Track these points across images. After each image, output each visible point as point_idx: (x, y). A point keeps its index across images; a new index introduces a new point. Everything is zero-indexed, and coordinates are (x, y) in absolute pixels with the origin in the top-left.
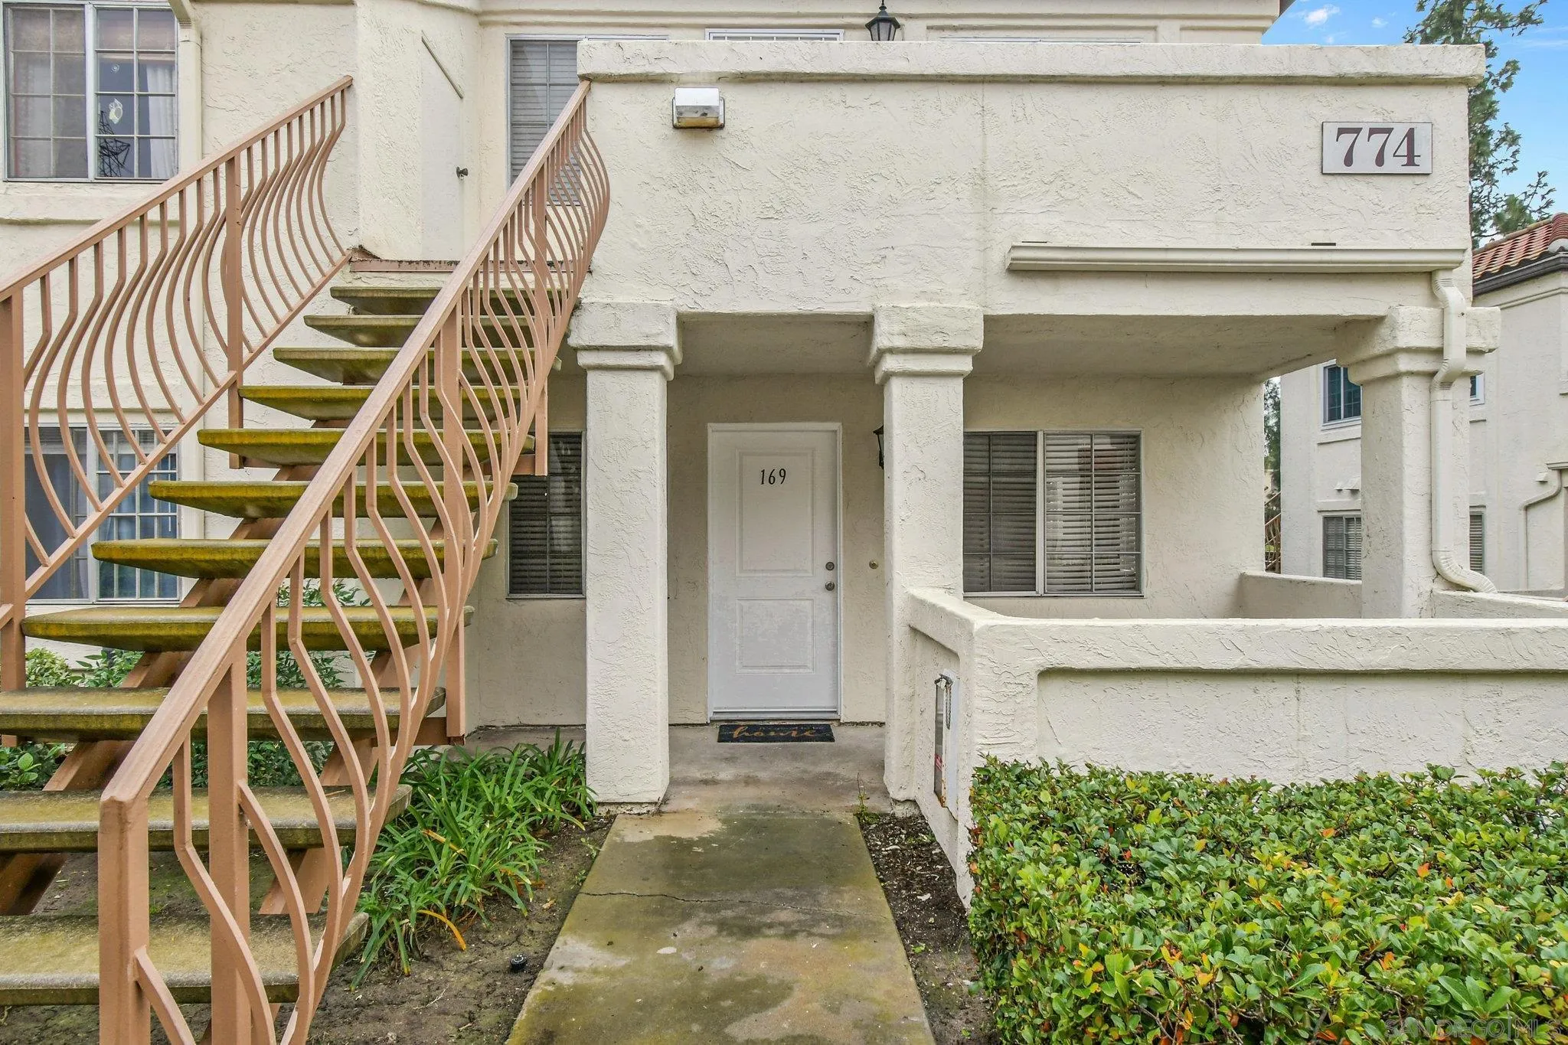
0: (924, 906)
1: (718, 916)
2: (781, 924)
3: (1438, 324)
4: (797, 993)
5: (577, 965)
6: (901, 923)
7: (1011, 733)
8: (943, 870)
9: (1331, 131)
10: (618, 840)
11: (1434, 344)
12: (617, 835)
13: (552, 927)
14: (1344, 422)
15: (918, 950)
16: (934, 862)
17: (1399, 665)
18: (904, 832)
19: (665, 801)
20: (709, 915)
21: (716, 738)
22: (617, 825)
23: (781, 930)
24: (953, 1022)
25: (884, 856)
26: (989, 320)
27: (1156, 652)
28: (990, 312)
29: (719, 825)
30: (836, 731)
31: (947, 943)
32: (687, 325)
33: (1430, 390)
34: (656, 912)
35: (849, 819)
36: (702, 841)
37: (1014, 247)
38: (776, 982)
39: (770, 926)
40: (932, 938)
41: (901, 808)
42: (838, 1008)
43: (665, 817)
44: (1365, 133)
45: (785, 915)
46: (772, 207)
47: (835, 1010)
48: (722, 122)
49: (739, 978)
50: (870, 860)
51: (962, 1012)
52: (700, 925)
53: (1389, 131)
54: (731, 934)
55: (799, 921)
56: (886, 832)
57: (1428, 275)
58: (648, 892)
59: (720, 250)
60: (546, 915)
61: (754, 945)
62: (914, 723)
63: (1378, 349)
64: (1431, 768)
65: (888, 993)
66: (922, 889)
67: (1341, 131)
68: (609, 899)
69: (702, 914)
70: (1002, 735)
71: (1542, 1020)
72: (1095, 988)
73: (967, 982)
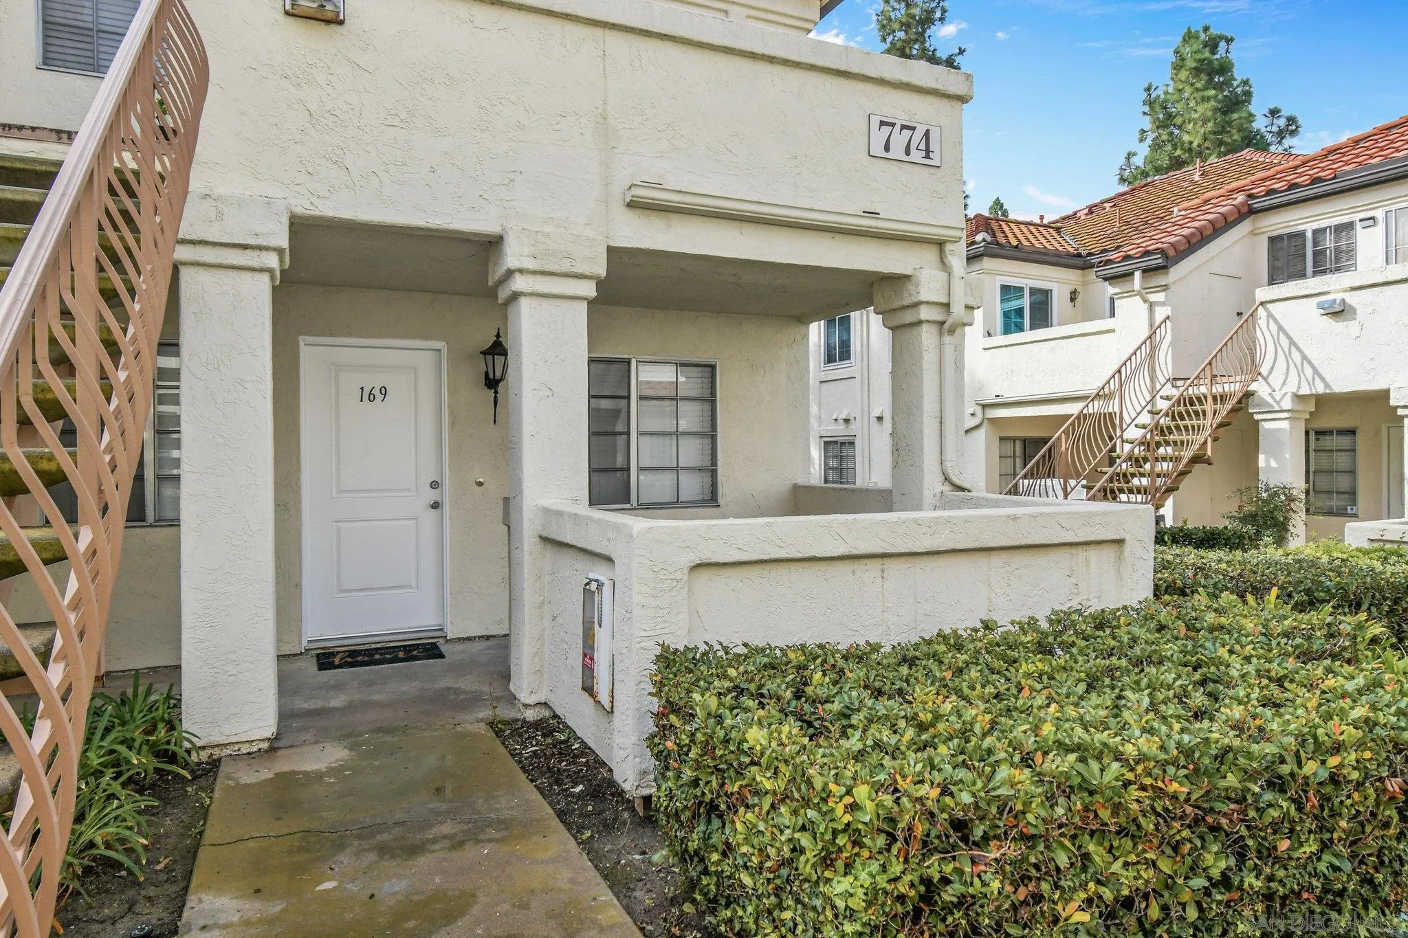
0: (579, 796)
1: (373, 842)
2: (445, 837)
3: (946, 285)
4: (482, 898)
5: (222, 922)
6: (561, 814)
7: (667, 625)
8: (587, 762)
9: (875, 121)
10: (231, 783)
11: (944, 300)
12: (229, 778)
13: (172, 889)
14: (839, 364)
15: (584, 837)
16: (575, 757)
17: (950, 546)
18: (539, 733)
19: (278, 737)
20: (364, 842)
21: (316, 667)
22: (224, 769)
23: (447, 843)
24: (635, 894)
25: (526, 759)
26: (611, 250)
27: (783, 545)
28: (612, 244)
29: (346, 752)
30: (444, 648)
31: (608, 827)
32: (300, 227)
33: (941, 335)
34: (300, 849)
35: (482, 729)
36: (332, 771)
37: (633, 185)
38: (457, 893)
39: (434, 841)
40: (594, 825)
41: (532, 712)
42: (528, 904)
43: (280, 752)
44: (898, 128)
45: (446, 828)
46: (396, 115)
47: (525, 906)
48: (342, 17)
49: (416, 898)
50: (515, 764)
51: (640, 884)
52: (357, 854)
53: (913, 129)
54: (393, 857)
55: (463, 831)
56: (521, 736)
57: (940, 244)
58: (286, 831)
59: (339, 152)
60: (163, 877)
61: (422, 861)
62: (544, 629)
63: (907, 302)
64: (982, 622)
65: (572, 881)
66: (572, 782)
67: (882, 123)
68: (241, 846)
69: (356, 843)
70: (659, 627)
71: (1130, 783)
72: (847, 818)
73: (637, 857)
